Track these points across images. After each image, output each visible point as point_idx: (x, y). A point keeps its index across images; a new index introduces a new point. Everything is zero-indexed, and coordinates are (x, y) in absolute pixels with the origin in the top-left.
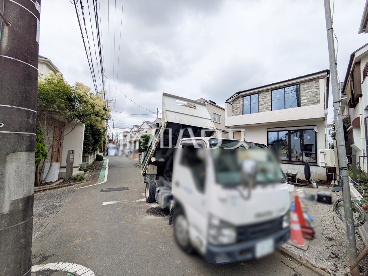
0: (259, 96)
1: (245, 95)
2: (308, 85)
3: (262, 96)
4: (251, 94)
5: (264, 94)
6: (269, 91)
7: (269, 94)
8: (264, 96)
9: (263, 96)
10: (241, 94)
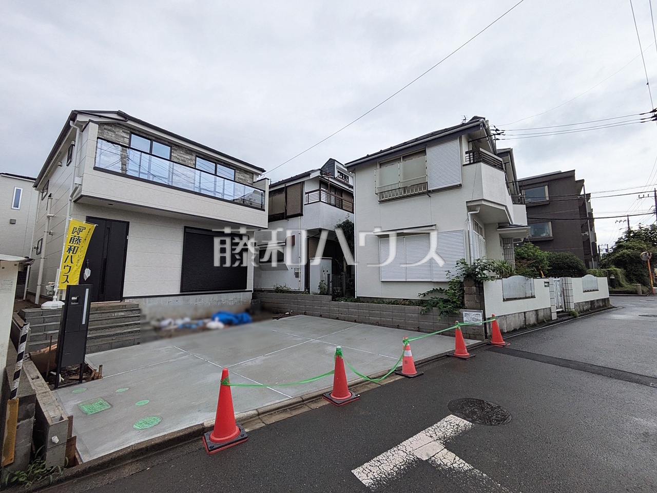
0: (172, 154)
1: (137, 133)
2: (244, 176)
3: (178, 157)
4: (154, 138)
5: (183, 156)
6: (192, 155)
7: (191, 160)
8: (183, 158)
9: (180, 158)
10: (129, 122)
